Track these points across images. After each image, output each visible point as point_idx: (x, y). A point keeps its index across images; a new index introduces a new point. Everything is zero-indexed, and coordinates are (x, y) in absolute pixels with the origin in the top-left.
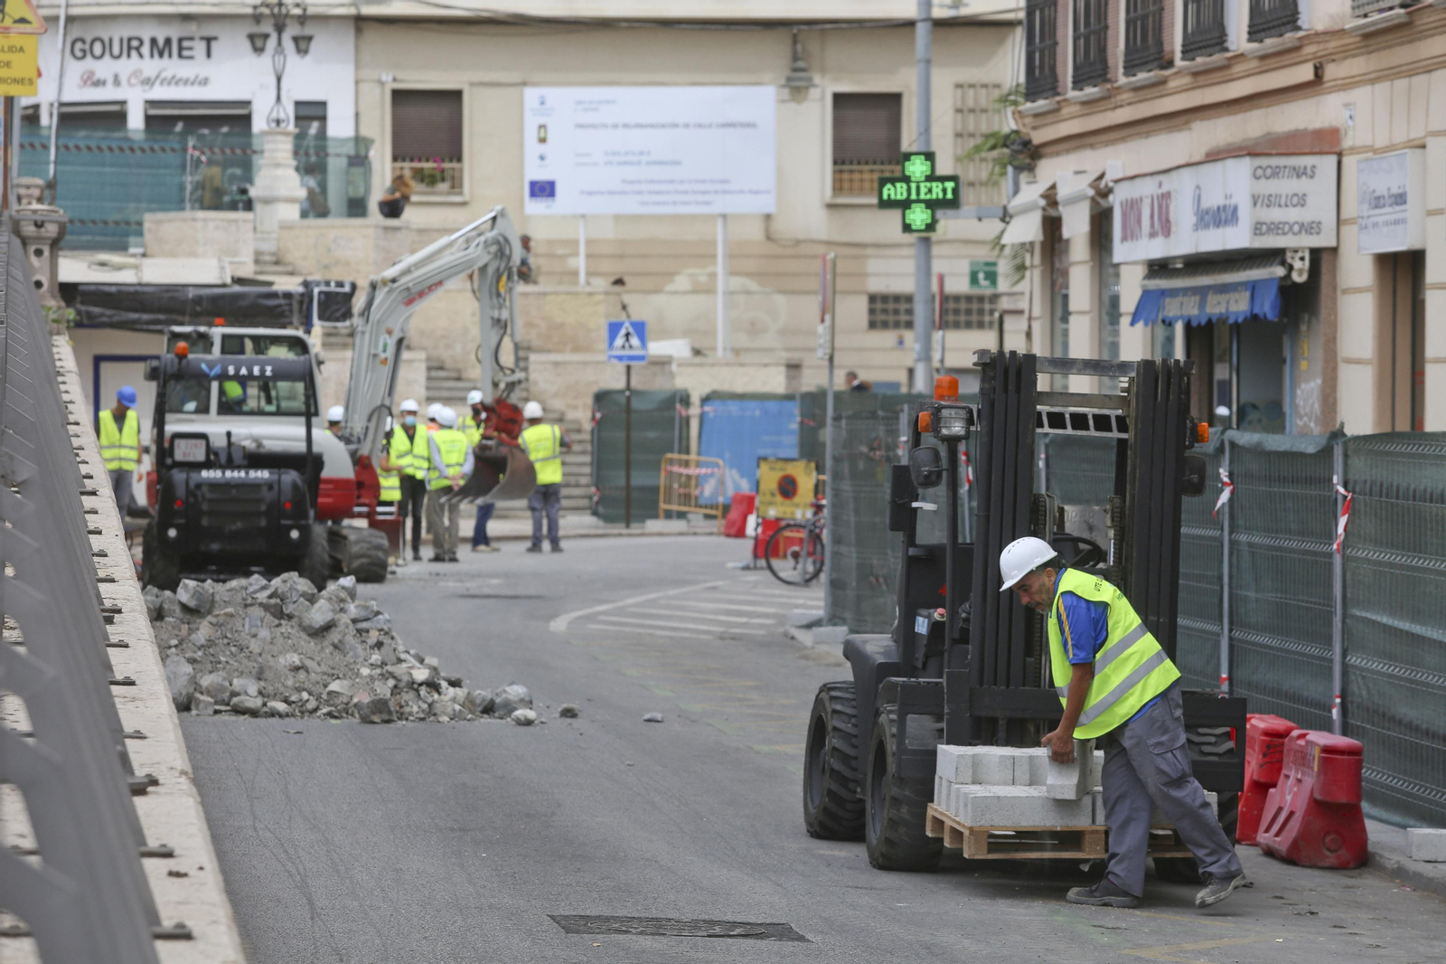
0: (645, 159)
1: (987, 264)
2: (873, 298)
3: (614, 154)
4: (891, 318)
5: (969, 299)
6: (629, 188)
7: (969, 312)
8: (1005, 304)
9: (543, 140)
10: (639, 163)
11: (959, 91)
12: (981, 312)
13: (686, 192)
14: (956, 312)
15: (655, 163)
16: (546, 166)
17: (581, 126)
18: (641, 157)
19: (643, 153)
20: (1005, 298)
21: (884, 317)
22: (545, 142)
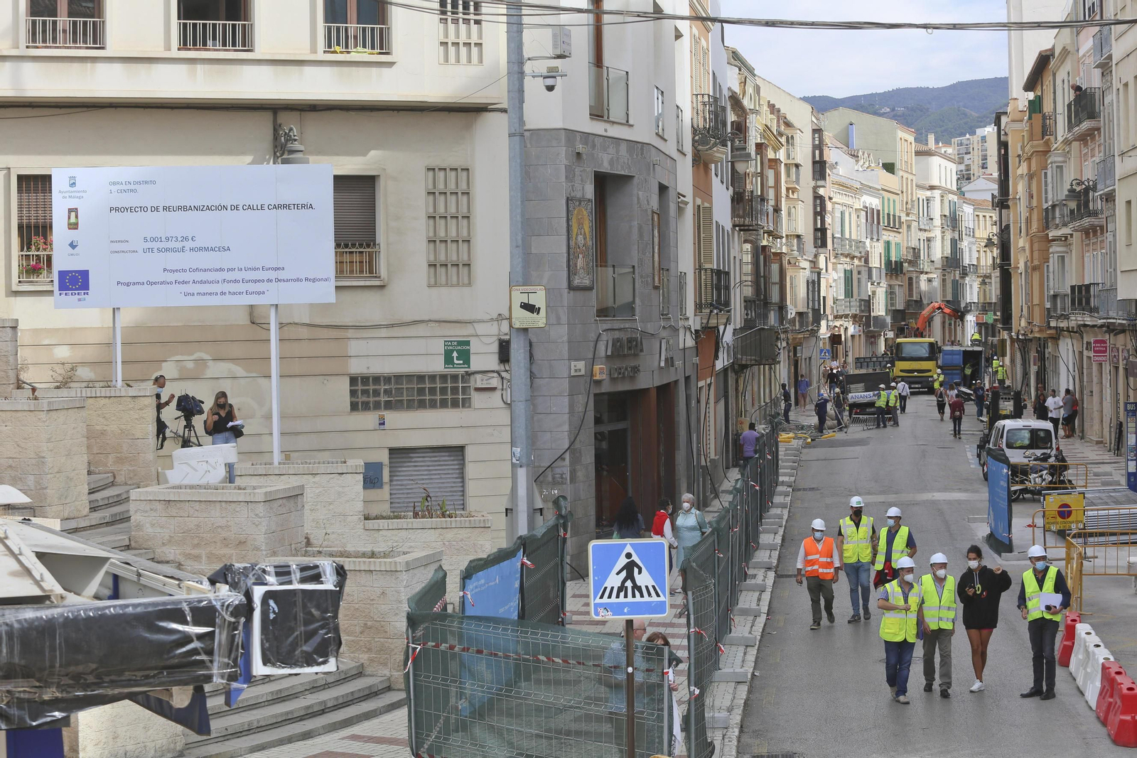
0: (189, 244)
1: (460, 343)
2: (353, 380)
3: (154, 239)
4: (371, 399)
5: (444, 377)
6: (171, 277)
7: (444, 391)
8: (479, 381)
9: (73, 226)
10: (183, 249)
11: (431, 173)
12: (454, 391)
13: (236, 281)
14: (432, 391)
15: (200, 249)
16: (78, 255)
17: (117, 209)
18: (185, 243)
19: (186, 239)
20: (478, 377)
21: (365, 399)
22: (77, 229)
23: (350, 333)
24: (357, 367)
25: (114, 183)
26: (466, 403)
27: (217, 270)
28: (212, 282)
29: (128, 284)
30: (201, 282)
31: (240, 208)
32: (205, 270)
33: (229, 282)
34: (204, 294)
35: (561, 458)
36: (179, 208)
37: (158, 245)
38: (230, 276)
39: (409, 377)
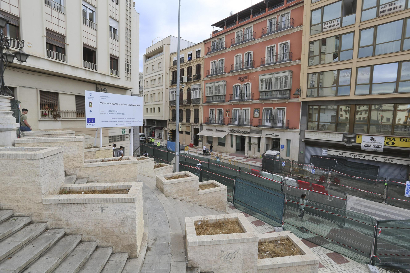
0: (117, 113)
1: (124, 130)
2: (109, 137)
3: (110, 111)
5: (122, 136)
6: (113, 120)
9: (91, 106)
10: (116, 114)
12: (123, 138)
14: (120, 138)
15: (120, 114)
16: (92, 114)
17: (102, 103)
18: (116, 112)
19: (117, 111)
20: (127, 135)
21: (111, 140)
22: (92, 107)
23: (109, 129)
24: (110, 135)
25: (101, 96)
26: (125, 140)
27: (123, 119)
28: (122, 121)
29: (104, 122)
30: (120, 121)
31: (127, 105)
32: (120, 119)
33: (125, 121)
34: (120, 124)
35: (138, 148)
36: (115, 104)
37: (111, 112)
38: (125, 120)
39: (117, 136)
